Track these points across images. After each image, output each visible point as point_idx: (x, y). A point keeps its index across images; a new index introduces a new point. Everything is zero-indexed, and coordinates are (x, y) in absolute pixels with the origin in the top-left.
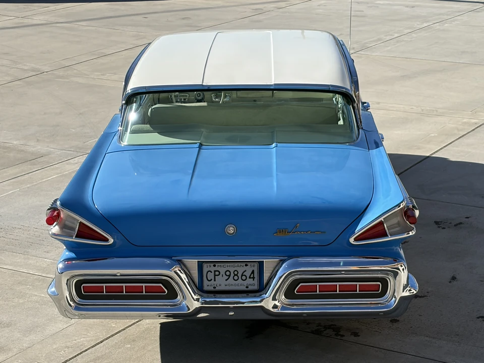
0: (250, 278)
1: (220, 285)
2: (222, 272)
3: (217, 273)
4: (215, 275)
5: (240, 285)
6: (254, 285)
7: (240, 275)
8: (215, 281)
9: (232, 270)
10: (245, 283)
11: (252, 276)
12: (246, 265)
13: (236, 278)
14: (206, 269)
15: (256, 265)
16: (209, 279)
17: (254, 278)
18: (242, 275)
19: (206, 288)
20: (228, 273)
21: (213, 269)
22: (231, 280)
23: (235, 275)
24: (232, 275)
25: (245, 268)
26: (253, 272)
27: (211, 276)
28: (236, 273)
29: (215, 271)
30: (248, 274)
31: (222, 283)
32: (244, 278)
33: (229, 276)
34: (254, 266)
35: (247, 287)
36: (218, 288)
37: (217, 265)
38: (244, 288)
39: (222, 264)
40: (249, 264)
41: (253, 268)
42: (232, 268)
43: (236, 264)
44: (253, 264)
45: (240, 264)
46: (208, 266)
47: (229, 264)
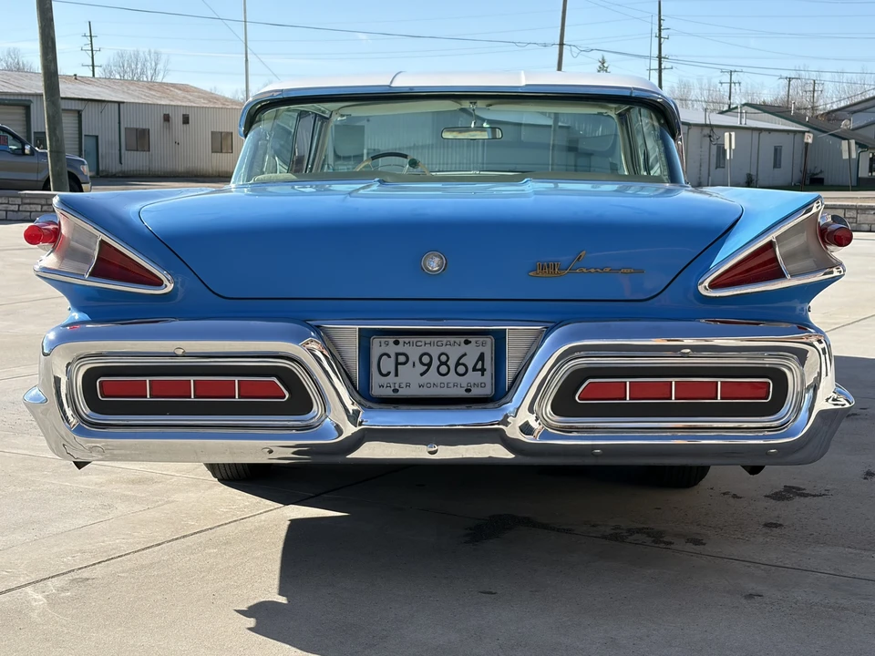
0: (474, 369)
1: (408, 385)
2: (414, 357)
3: (402, 359)
4: (397, 364)
5: (453, 385)
6: (483, 385)
7: (452, 363)
8: (396, 375)
9: (435, 352)
10: (464, 381)
11: (479, 366)
12: (467, 342)
13: (443, 369)
14: (378, 346)
15: (489, 341)
16: (384, 372)
17: (483, 370)
18: (458, 364)
19: (376, 391)
20: (426, 359)
21: (392, 349)
22: (432, 375)
23: (442, 363)
24: (436, 363)
25: (465, 348)
26: (481, 357)
27: (388, 365)
28: (444, 358)
29: (397, 355)
30: (470, 361)
31: (411, 381)
32: (461, 369)
33: (429, 365)
34: (483, 344)
35: (468, 390)
36: (403, 392)
37: (401, 340)
38: (460, 392)
39: (414, 339)
40: (473, 339)
41: (481, 349)
42: (434, 348)
43: (445, 339)
44: (481, 339)
45: (452, 339)
46: (383, 340)
47: (428, 340)
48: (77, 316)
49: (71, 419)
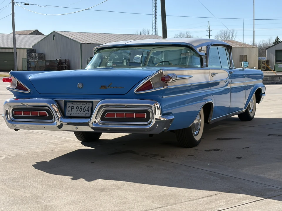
0: (87, 110)
1: (73, 114)
2: (75, 107)
3: (73, 108)
4: (72, 109)
5: (82, 114)
6: (88, 114)
7: (83, 109)
8: (71, 111)
9: (79, 106)
10: (84, 113)
11: (88, 110)
12: (86, 104)
13: (81, 110)
14: (68, 105)
15: (91, 104)
16: (69, 110)
17: (89, 110)
18: (84, 109)
19: (67, 115)
20: (77, 108)
21: (71, 105)
22: (78, 111)
23: (81, 109)
24: (79, 109)
25: (86, 105)
26: (89, 108)
27: (70, 109)
28: (81, 108)
29: (72, 107)
30: (86, 108)
31: (74, 113)
32: (84, 110)
33: (78, 109)
34: (89, 104)
35: (85, 115)
36: (72, 115)
37: (73, 103)
38: (83, 115)
39: (75, 103)
40: (87, 103)
41: (89, 106)
42: (79, 105)
43: (82, 103)
44: (89, 103)
45: (83, 103)
46: (69, 103)
47: (78, 103)
48: (15, 97)
49: (9, 118)
